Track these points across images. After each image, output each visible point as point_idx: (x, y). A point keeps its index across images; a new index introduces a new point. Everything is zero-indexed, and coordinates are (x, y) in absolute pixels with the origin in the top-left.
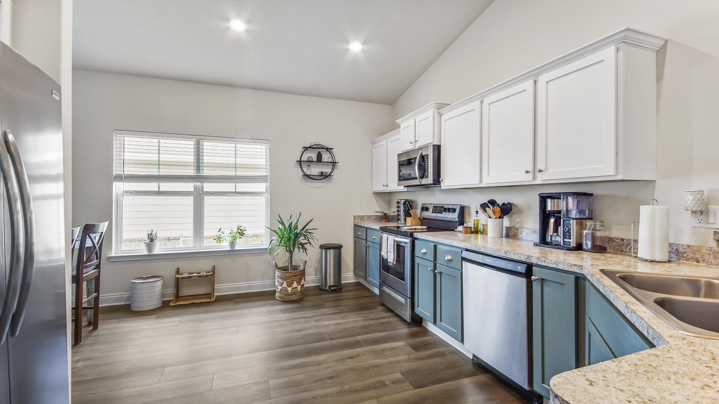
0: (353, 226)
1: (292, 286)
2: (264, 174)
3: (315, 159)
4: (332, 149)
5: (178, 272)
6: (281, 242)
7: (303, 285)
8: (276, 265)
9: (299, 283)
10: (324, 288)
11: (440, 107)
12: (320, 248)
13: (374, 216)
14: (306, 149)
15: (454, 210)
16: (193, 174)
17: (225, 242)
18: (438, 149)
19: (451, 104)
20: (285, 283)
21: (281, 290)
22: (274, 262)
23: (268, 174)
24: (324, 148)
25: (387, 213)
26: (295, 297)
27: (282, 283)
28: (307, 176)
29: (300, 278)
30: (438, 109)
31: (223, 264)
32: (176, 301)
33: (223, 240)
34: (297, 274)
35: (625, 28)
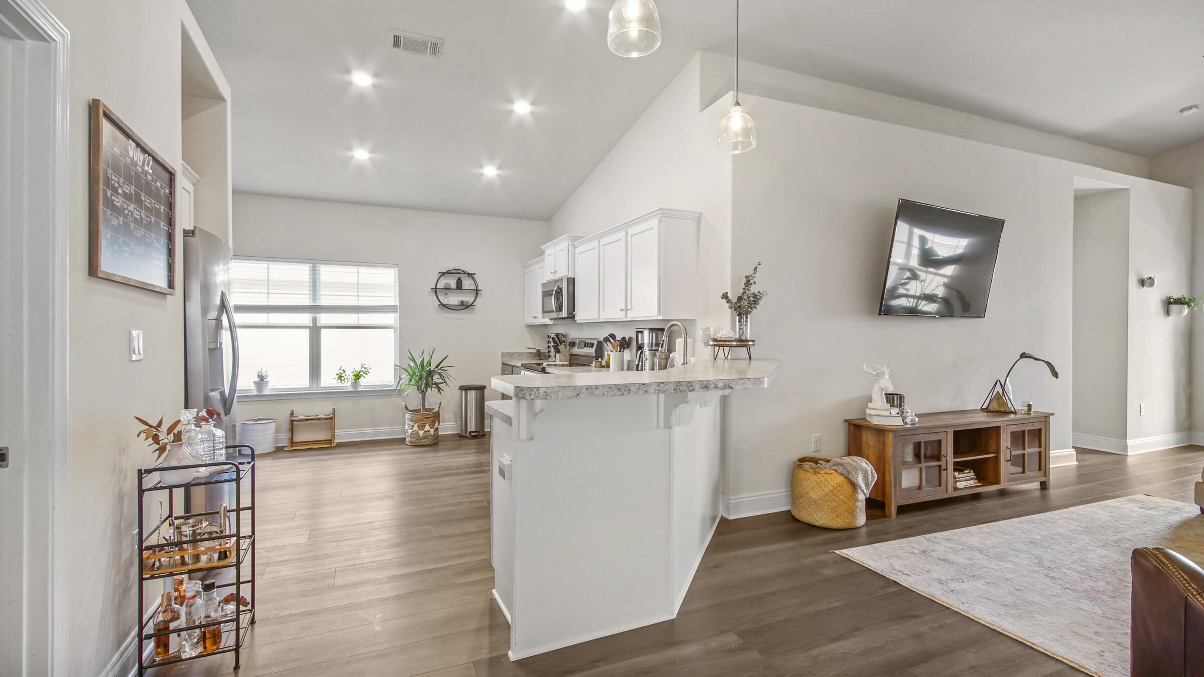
0: (501, 364)
1: (424, 429)
2: (393, 304)
3: (454, 286)
4: (475, 274)
5: (292, 414)
6: (411, 381)
7: (437, 429)
8: (407, 408)
9: (432, 426)
10: (463, 434)
11: (574, 239)
12: (459, 389)
13: (526, 352)
14: (443, 274)
15: (592, 345)
16: (308, 304)
17: (346, 382)
18: (572, 282)
19: (584, 237)
20: (416, 426)
21: (412, 433)
22: (404, 404)
23: (397, 304)
24: (465, 274)
25: (540, 350)
26: (428, 442)
27: (413, 426)
28: (444, 306)
29: (433, 421)
30: (573, 241)
31: (344, 407)
32: (292, 447)
33: (344, 380)
34: (429, 416)
35: (658, 208)
